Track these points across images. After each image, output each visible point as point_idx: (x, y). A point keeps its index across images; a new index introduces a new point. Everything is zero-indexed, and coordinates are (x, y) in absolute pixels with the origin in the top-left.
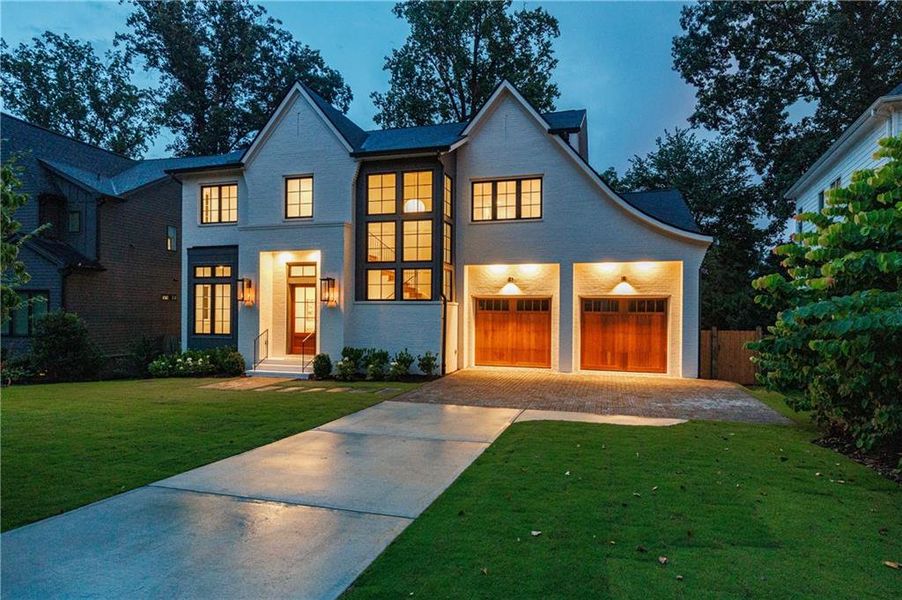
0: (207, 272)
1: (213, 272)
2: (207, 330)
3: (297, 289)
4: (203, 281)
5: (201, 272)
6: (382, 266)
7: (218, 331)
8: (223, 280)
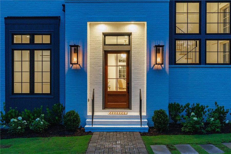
0: (26, 39)
1: (32, 40)
2: (26, 90)
3: (109, 55)
4: (22, 47)
5: (18, 39)
6: (187, 37)
7: (38, 90)
8: (42, 47)
